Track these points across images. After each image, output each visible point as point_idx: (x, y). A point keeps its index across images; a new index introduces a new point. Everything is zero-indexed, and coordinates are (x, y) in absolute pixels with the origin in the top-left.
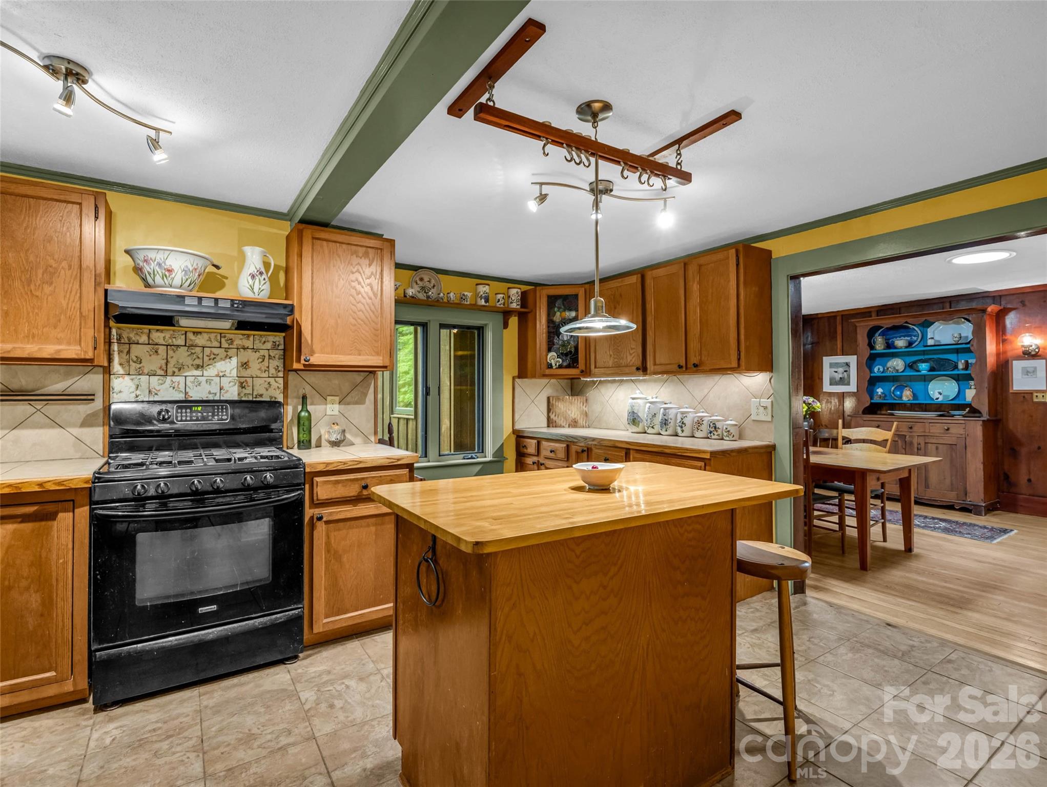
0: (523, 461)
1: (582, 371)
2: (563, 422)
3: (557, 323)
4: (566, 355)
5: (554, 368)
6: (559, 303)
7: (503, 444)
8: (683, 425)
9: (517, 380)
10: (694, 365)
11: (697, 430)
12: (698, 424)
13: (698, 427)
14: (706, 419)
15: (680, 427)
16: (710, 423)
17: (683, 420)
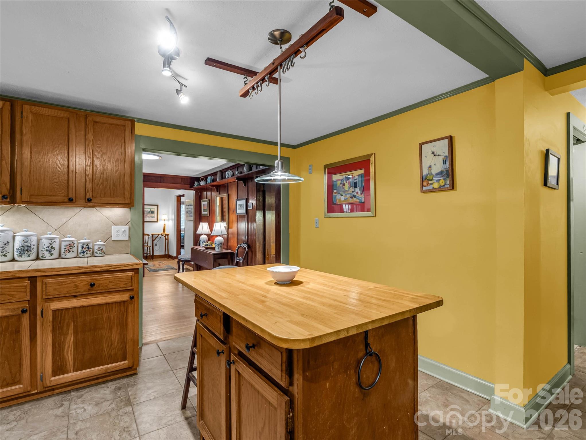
8: (52, 249)
10: (88, 199)
11: (68, 252)
12: (70, 246)
13: (69, 249)
14: (75, 242)
15: (48, 251)
16: (82, 245)
17: (52, 245)
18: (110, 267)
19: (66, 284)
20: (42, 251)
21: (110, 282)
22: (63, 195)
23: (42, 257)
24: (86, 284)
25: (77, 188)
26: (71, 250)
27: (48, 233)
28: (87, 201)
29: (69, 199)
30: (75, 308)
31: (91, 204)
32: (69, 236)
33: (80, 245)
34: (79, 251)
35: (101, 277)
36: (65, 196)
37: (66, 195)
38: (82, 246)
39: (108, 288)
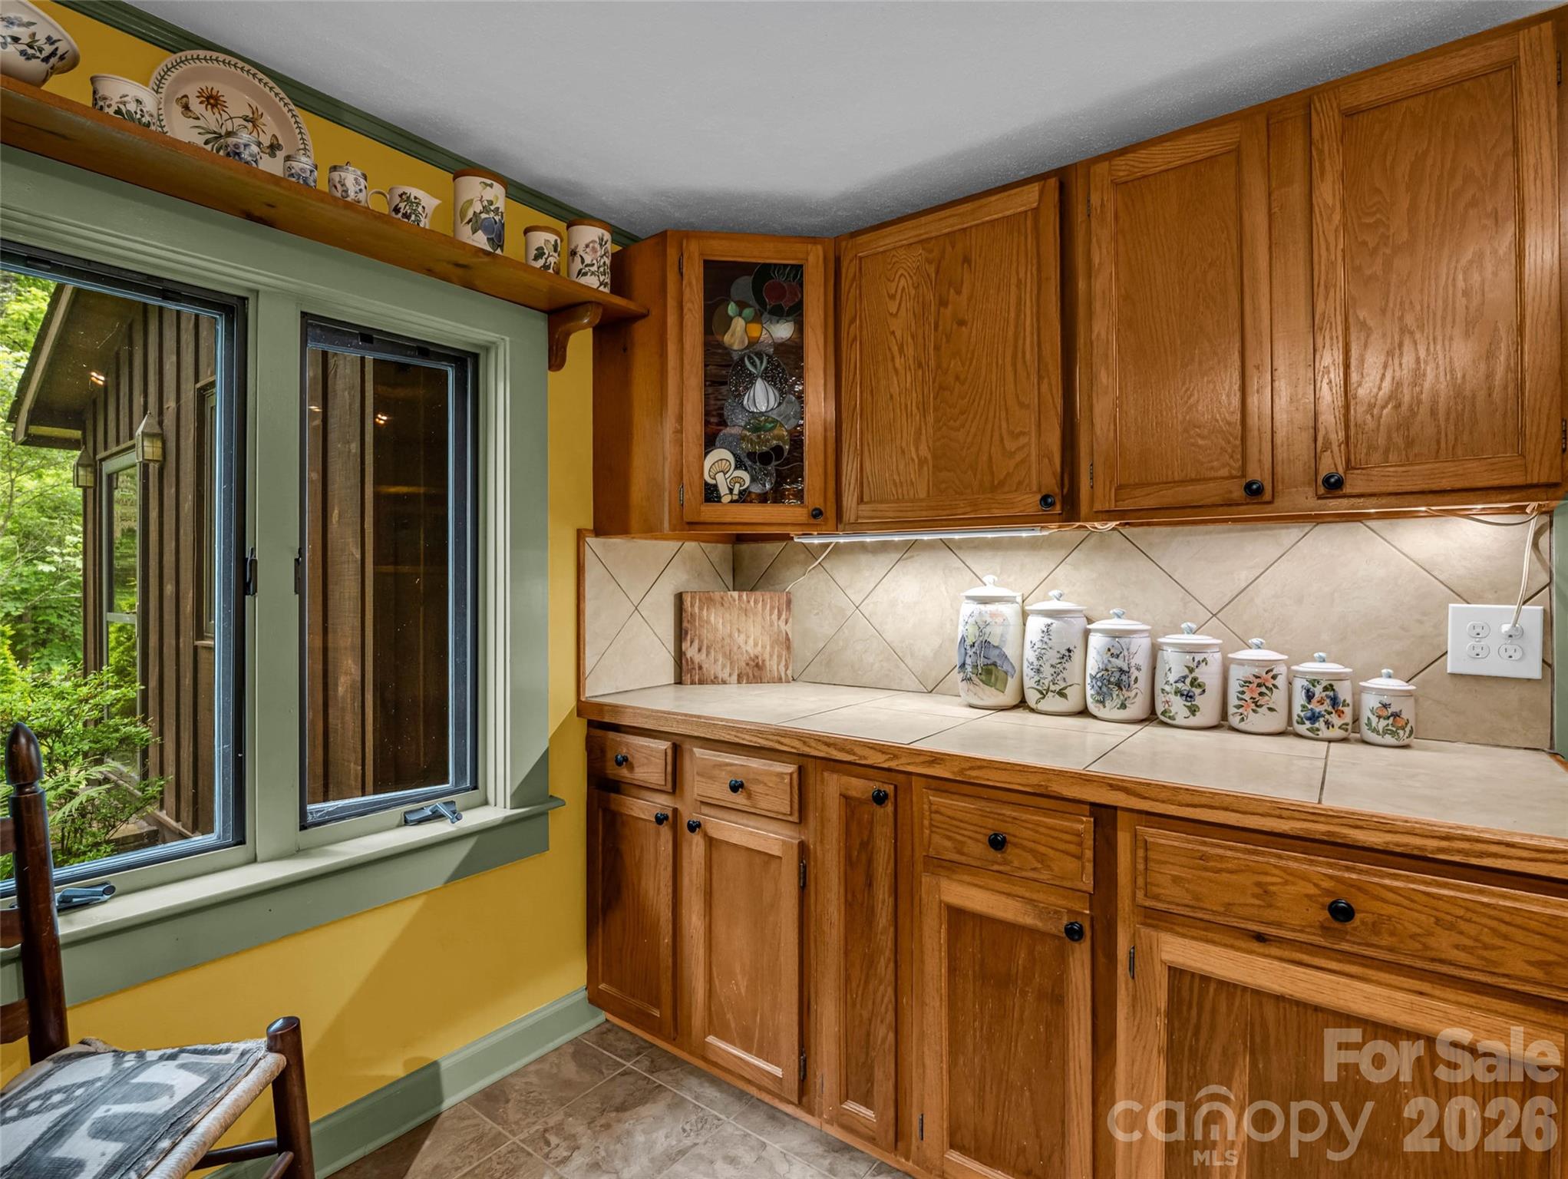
0: (613, 807)
1: (817, 514)
2: (724, 666)
3: (736, 357)
4: (764, 458)
5: (726, 499)
6: (743, 286)
7: (545, 757)
8: (1197, 691)
9: (591, 541)
10: (1326, 480)
11: (1253, 706)
12: (1262, 684)
13: (1256, 695)
14: (1281, 669)
15: (1182, 695)
16: (1306, 683)
17: (1193, 675)
18: (1444, 844)
19: (1219, 871)
20: (1163, 690)
21: (1438, 921)
22: (1224, 472)
23: (1164, 713)
24: (1307, 896)
25: (1278, 440)
26: (1262, 701)
27: (1183, 626)
28: (1322, 490)
29: (1248, 487)
30: (1259, 994)
31: (1345, 501)
32: (1255, 641)
33: (1299, 684)
34: (1297, 710)
35: (1387, 882)
36: (1232, 477)
37: (1234, 473)
38: (1308, 691)
39: (1429, 954)
